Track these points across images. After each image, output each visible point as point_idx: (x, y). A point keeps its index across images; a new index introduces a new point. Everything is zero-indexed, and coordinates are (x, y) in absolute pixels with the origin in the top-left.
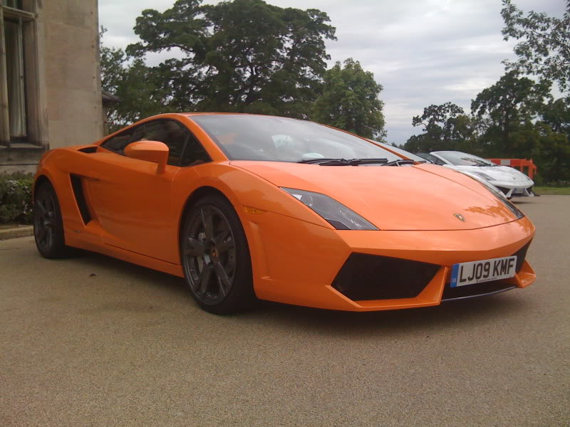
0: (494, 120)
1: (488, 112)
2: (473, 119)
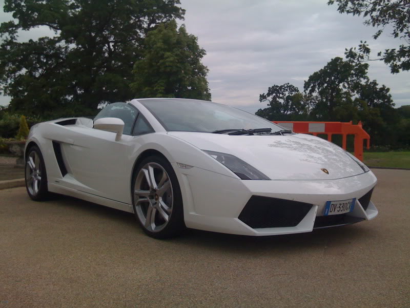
0: (321, 97)
1: (317, 91)
2: (305, 96)
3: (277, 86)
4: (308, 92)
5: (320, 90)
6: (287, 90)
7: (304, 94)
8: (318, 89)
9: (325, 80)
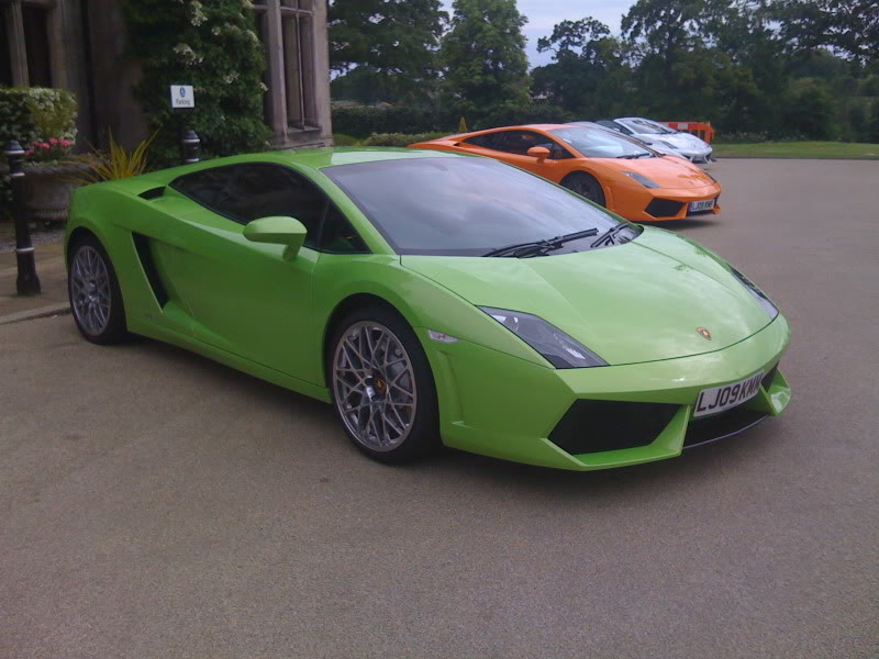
0: (652, 46)
1: (644, 33)
2: (623, 43)
3: (570, 23)
4: (627, 35)
5: (649, 32)
6: (588, 30)
7: (621, 40)
8: (646, 30)
9: (658, 14)
